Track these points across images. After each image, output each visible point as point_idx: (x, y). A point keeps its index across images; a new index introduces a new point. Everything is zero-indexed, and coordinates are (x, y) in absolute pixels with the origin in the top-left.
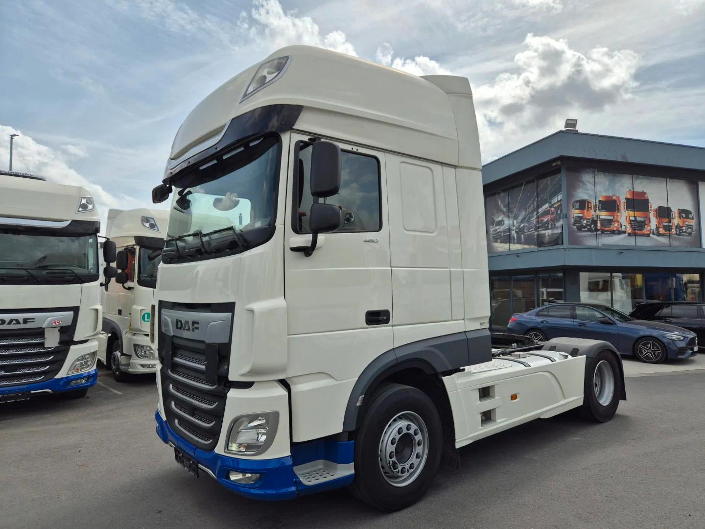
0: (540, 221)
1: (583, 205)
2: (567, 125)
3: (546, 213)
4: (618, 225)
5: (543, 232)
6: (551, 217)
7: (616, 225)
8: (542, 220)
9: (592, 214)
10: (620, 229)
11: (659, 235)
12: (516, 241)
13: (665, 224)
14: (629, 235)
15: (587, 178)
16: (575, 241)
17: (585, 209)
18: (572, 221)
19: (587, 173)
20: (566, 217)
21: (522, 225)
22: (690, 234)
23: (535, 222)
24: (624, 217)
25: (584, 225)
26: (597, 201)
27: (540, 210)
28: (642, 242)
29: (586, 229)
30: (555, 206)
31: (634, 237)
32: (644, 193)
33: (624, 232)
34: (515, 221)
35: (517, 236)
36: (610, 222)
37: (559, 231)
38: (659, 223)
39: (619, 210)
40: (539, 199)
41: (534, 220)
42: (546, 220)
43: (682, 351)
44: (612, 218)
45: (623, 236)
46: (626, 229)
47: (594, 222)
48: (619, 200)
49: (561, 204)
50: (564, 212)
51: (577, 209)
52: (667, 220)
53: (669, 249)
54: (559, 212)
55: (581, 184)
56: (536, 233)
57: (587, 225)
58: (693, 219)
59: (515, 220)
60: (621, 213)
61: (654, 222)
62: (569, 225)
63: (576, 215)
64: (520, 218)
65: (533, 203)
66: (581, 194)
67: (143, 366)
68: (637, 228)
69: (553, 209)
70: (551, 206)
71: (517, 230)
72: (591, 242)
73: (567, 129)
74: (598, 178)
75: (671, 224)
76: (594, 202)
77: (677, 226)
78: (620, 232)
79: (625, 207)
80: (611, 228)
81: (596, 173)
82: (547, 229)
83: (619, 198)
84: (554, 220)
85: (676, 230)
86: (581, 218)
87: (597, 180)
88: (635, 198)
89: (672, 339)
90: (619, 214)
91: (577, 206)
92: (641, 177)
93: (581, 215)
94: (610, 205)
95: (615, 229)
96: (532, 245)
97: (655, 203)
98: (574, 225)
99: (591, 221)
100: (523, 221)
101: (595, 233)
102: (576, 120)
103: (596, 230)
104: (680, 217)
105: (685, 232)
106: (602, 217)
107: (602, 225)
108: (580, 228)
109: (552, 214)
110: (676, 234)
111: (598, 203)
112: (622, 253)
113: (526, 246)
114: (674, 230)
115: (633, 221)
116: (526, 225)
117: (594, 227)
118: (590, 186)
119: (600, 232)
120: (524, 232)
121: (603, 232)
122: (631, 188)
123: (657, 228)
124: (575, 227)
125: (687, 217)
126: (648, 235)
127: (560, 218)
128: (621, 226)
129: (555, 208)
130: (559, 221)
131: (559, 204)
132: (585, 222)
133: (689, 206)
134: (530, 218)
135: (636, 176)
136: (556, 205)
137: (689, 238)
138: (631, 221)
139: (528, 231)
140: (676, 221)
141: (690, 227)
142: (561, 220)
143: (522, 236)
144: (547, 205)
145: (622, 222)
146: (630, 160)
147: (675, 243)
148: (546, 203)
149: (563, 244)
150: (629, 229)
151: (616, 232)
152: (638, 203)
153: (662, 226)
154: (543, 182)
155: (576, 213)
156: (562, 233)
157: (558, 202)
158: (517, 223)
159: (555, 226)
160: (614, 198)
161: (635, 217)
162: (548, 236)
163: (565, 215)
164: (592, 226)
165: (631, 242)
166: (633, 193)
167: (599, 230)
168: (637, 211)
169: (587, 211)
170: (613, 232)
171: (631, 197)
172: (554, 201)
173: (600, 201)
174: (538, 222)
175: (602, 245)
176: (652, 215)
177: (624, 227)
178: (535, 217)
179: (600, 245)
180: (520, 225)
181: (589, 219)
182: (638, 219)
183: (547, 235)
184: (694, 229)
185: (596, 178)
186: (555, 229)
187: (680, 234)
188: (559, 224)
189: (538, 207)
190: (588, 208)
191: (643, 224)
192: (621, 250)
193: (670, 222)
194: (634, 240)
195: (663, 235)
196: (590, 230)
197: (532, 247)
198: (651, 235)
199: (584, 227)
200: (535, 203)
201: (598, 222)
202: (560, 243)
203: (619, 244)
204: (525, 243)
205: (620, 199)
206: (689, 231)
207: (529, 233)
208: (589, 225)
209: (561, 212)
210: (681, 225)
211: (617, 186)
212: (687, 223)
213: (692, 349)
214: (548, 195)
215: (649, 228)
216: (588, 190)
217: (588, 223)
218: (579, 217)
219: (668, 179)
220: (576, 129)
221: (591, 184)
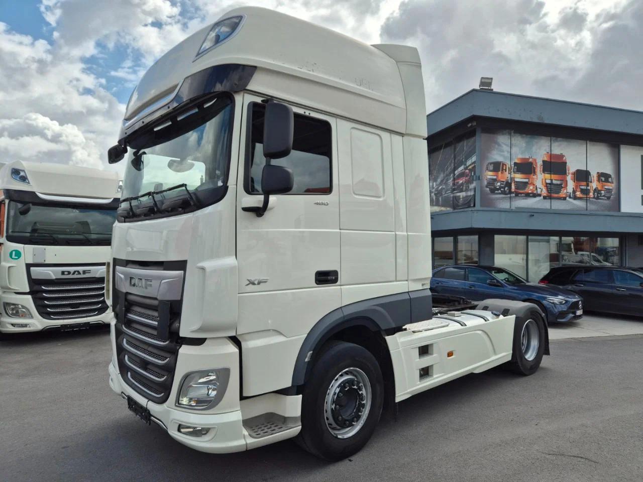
0: (456, 183)
1: (497, 167)
2: (482, 84)
3: (462, 175)
4: (534, 188)
5: (458, 194)
6: (465, 179)
7: (531, 187)
8: (458, 182)
9: (506, 176)
10: (535, 192)
11: (575, 198)
12: (434, 203)
13: (583, 187)
14: (545, 198)
15: (503, 139)
16: (487, 203)
17: (499, 171)
18: (485, 183)
19: (503, 134)
20: (479, 179)
21: (440, 187)
22: (609, 198)
23: (451, 185)
24: (540, 180)
25: (498, 187)
26: (512, 163)
27: (456, 172)
28: (557, 205)
29: (500, 191)
30: (469, 168)
31: (549, 200)
32: (562, 156)
33: (540, 195)
34: (435, 184)
35: (436, 198)
36: (525, 184)
37: (472, 193)
38: (576, 187)
39: (535, 173)
40: (456, 160)
41: (450, 182)
42: (461, 182)
43: (562, 314)
44: (527, 180)
45: (538, 199)
46: (541, 192)
47: (508, 184)
48: (536, 163)
49: (475, 166)
50: (477, 174)
51: (491, 171)
52: (585, 183)
53: (586, 212)
54: (473, 174)
55: (497, 146)
56: (452, 196)
57: (500, 188)
58: (613, 183)
59: (434, 182)
60: (537, 176)
61: (571, 185)
62: (481, 187)
63: (489, 177)
64: (439, 180)
65: (450, 164)
66: (496, 156)
67: (13, 325)
68: (553, 191)
69: (467, 171)
70: (466, 169)
71: (436, 192)
72: (505, 205)
73: (481, 87)
74: (515, 140)
75: (589, 188)
76: (509, 164)
77: (595, 189)
78: (535, 195)
79: (542, 170)
80: (526, 191)
81: (512, 134)
82: (461, 191)
83: (535, 160)
84: (469, 182)
85: (594, 194)
86: (495, 180)
87: (513, 142)
88: (552, 161)
89: (553, 303)
90: (535, 177)
91: (491, 168)
92: (559, 139)
93: (495, 177)
94: (526, 167)
95: (530, 192)
96: (448, 207)
97: (573, 166)
98: (487, 187)
99: (505, 183)
100: (441, 184)
101: (509, 196)
102: (492, 79)
103: (510, 192)
104: (599, 180)
105: (604, 196)
106: (517, 180)
107: (517, 188)
108: (493, 191)
109: (467, 177)
110: (594, 198)
111: (513, 166)
112: (533, 215)
113: (443, 209)
114: (591, 194)
115: (550, 184)
116: (444, 187)
117: (507, 189)
118: (506, 148)
119: (514, 195)
120: (442, 195)
121: (517, 194)
122: (548, 150)
123: (574, 192)
124: (488, 189)
125: (607, 181)
126: (565, 199)
127: (473, 180)
128: (537, 189)
129: (470, 170)
130: (473, 183)
131: (473, 166)
132: (499, 184)
133: (609, 169)
134: (447, 180)
135: (554, 138)
136: (470, 167)
137: (607, 202)
138: (547, 184)
139: (446, 193)
140: (594, 185)
141: (609, 191)
142: (474, 182)
143: (440, 199)
144: (462, 168)
145: (537, 184)
146: (547, 121)
147: (592, 207)
148: (462, 165)
149: (474, 206)
150: (544, 192)
151: (531, 195)
152: (555, 166)
153: (579, 190)
154: (459, 146)
155: (490, 175)
156: (474, 195)
157: (473, 163)
158: (436, 185)
159: (469, 187)
160: (531, 160)
161: (551, 180)
162: (463, 198)
163: (478, 178)
164: (506, 188)
165: (546, 205)
166: (551, 156)
167: (513, 193)
168: (553, 174)
169: (502, 173)
170: (528, 195)
171: (549, 160)
172: (469, 163)
173: (515, 164)
174: (454, 184)
175: (516, 208)
176: (569, 178)
177: (539, 191)
178: (452, 179)
179: (513, 208)
180: (438, 188)
181: (503, 181)
182: (554, 182)
183: (461, 197)
184: (613, 193)
185: (513, 139)
186: (468, 191)
187: (598, 198)
188: (472, 186)
189: (455, 169)
190: (502, 171)
191: (559, 187)
192: (532, 213)
193: (588, 185)
194: (550, 204)
195: (580, 199)
196: (504, 193)
197: (448, 209)
198: (567, 198)
199: (498, 190)
200: (452, 165)
201: (513, 184)
202: (472, 205)
203: (533, 207)
204: (443, 206)
205: (537, 161)
206: (608, 195)
207: (446, 195)
208: (502, 187)
209: (475, 174)
210: (599, 189)
211: (534, 149)
212: (606, 187)
213: (574, 313)
214: (463, 157)
215: (565, 191)
216: (503, 152)
217: (502, 186)
218: (493, 179)
219: (588, 142)
220: (492, 88)
221: (508, 146)
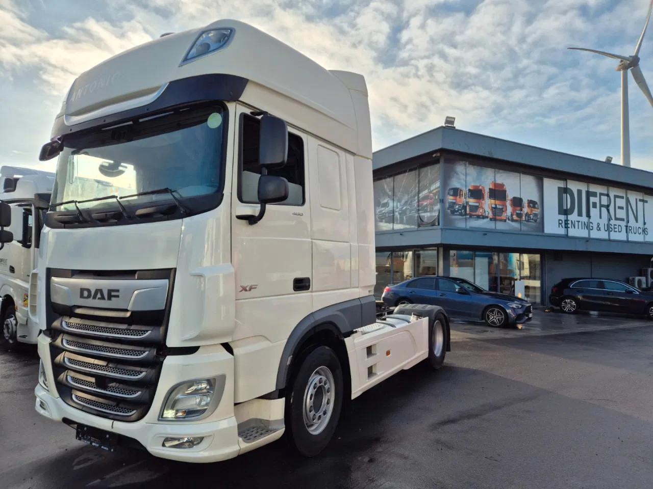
0: (420, 205)
1: (456, 192)
2: (447, 122)
3: (426, 198)
4: (483, 211)
5: (423, 214)
6: (430, 202)
7: (481, 210)
8: (422, 204)
9: (462, 200)
10: (484, 214)
11: (513, 220)
12: (399, 222)
13: (518, 212)
14: (491, 219)
15: (460, 169)
16: (448, 223)
17: (458, 196)
18: (447, 205)
19: (460, 164)
20: (443, 202)
21: (405, 208)
22: (536, 221)
23: (416, 206)
24: (488, 204)
25: (457, 209)
26: (467, 189)
27: (420, 195)
28: (500, 226)
29: (458, 213)
30: (433, 192)
31: (494, 222)
32: (502, 185)
33: (487, 217)
35: (400, 218)
36: (477, 208)
37: (436, 214)
38: (514, 210)
39: (483, 198)
40: (420, 185)
41: (415, 203)
42: (425, 203)
44: (477, 204)
45: (485, 220)
47: (464, 207)
48: (484, 190)
49: (439, 191)
51: (451, 195)
52: (519, 208)
53: (520, 233)
54: (437, 198)
55: (455, 175)
56: (416, 215)
58: (538, 209)
59: (398, 203)
61: (509, 209)
62: (444, 209)
63: (451, 201)
64: (403, 201)
65: (415, 188)
66: (455, 183)
68: (497, 213)
69: (431, 194)
70: (430, 192)
71: (400, 212)
72: (461, 224)
73: (446, 125)
74: (469, 170)
75: (522, 212)
76: (465, 190)
77: (526, 213)
78: (484, 217)
79: (488, 196)
80: (477, 213)
81: (467, 165)
82: (426, 211)
83: (484, 188)
84: (432, 204)
85: (526, 218)
86: (454, 203)
87: (468, 172)
88: (496, 189)
90: (484, 202)
91: (452, 193)
92: (501, 171)
93: (454, 201)
94: (477, 193)
95: (480, 214)
96: (412, 225)
97: (510, 195)
98: (448, 209)
99: (462, 206)
100: (406, 203)
101: (465, 217)
102: (454, 118)
103: (466, 214)
104: (529, 206)
105: (532, 219)
106: (470, 204)
107: (471, 211)
108: (453, 212)
109: (431, 199)
110: (525, 220)
111: (468, 192)
112: (486, 234)
113: (408, 227)
114: (524, 217)
115: (494, 208)
116: (409, 207)
117: (464, 212)
118: (462, 177)
119: (468, 216)
120: (406, 214)
121: (471, 216)
122: (493, 180)
123: (512, 215)
124: (449, 211)
125: (534, 207)
126: (505, 221)
127: (437, 202)
128: (485, 212)
129: (433, 194)
132: (457, 207)
133: (535, 198)
134: (411, 202)
135: (498, 170)
136: (435, 191)
137: (534, 224)
138: (492, 208)
139: (410, 213)
140: (526, 210)
141: (536, 215)
142: (439, 205)
143: (405, 217)
144: (427, 191)
145: (485, 208)
146: (495, 156)
147: (524, 228)
148: (426, 189)
149: (439, 225)
150: (491, 215)
151: (481, 217)
152: (498, 193)
153: (515, 214)
154: (424, 170)
155: (450, 199)
156: (438, 217)
157: (436, 189)
158: (400, 205)
159: (433, 209)
160: (480, 188)
161: (496, 205)
163: (441, 201)
164: (463, 210)
167: (468, 215)
168: (497, 200)
170: (478, 217)
171: (494, 188)
172: (433, 187)
173: (469, 190)
174: (418, 206)
175: (471, 227)
176: (508, 203)
177: (487, 213)
178: (416, 201)
179: (468, 227)
180: (403, 208)
182: (498, 206)
183: (426, 217)
184: (539, 217)
185: (467, 169)
186: (432, 212)
187: (528, 221)
188: (436, 208)
189: (419, 192)
190: (460, 195)
191: (502, 211)
192: (486, 232)
193: (521, 210)
194: (495, 225)
195: (516, 221)
196: (461, 214)
197: (413, 227)
198: (507, 220)
199: (457, 211)
200: (417, 188)
201: (468, 207)
202: (437, 224)
203: (483, 227)
204: (407, 224)
206: (535, 218)
208: (460, 210)
210: (529, 213)
211: (483, 177)
212: (534, 212)
213: (528, 316)
214: (428, 182)
215: (505, 214)
216: (460, 179)
217: (460, 208)
219: (521, 175)
220: (454, 126)
221: (463, 175)
